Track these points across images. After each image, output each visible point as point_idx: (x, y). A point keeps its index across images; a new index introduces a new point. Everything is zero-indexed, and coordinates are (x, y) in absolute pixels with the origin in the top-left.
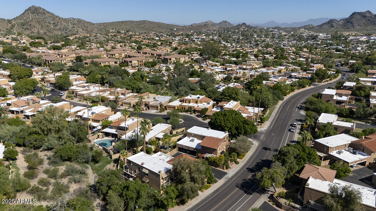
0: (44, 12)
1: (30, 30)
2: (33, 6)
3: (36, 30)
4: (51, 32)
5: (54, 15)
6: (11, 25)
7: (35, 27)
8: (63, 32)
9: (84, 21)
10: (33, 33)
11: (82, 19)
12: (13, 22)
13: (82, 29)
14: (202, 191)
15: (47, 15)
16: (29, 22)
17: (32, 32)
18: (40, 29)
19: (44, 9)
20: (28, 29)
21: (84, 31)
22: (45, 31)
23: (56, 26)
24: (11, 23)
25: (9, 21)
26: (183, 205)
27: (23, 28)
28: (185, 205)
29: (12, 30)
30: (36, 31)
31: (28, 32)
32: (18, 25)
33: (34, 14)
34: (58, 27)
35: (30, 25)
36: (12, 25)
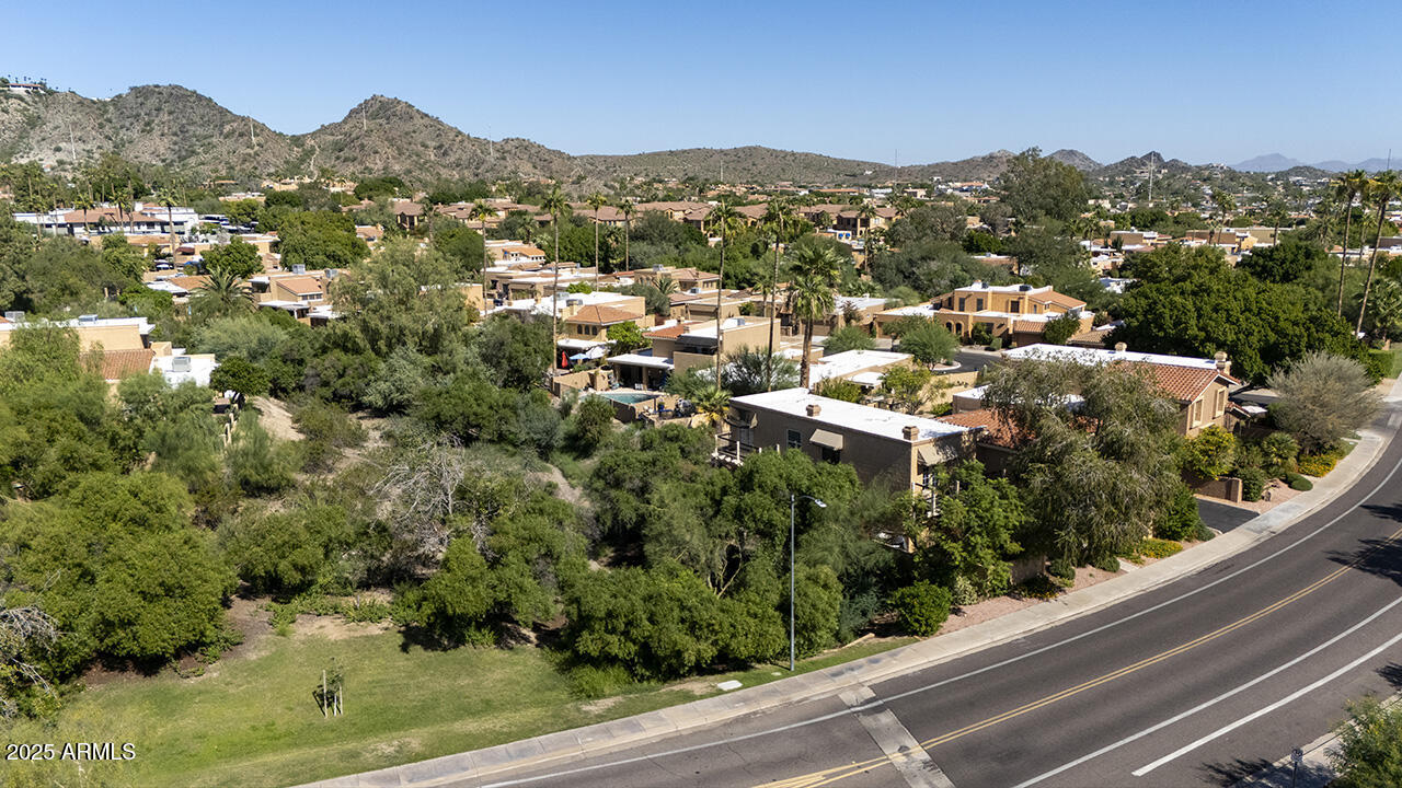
0: (409, 113)
1: (361, 163)
2: (374, 98)
3: (378, 161)
4: (429, 171)
5: (440, 123)
6: (300, 150)
7: (376, 152)
8: (466, 172)
9: (539, 146)
10: (370, 171)
11: (532, 141)
12: (310, 142)
13: (530, 165)
14: (1136, 561)
15: (418, 121)
16: (358, 138)
17: (366, 168)
18: (394, 158)
19: (410, 106)
20: (355, 159)
21: (537, 171)
22: (407, 165)
23: (445, 154)
24: (303, 145)
25: (297, 140)
26: (1041, 598)
27: (338, 158)
28: (1052, 600)
29: (302, 167)
30: (380, 165)
31: (351, 168)
32: (323, 150)
33: (378, 121)
34: (452, 159)
35: (362, 146)
36: (304, 150)
